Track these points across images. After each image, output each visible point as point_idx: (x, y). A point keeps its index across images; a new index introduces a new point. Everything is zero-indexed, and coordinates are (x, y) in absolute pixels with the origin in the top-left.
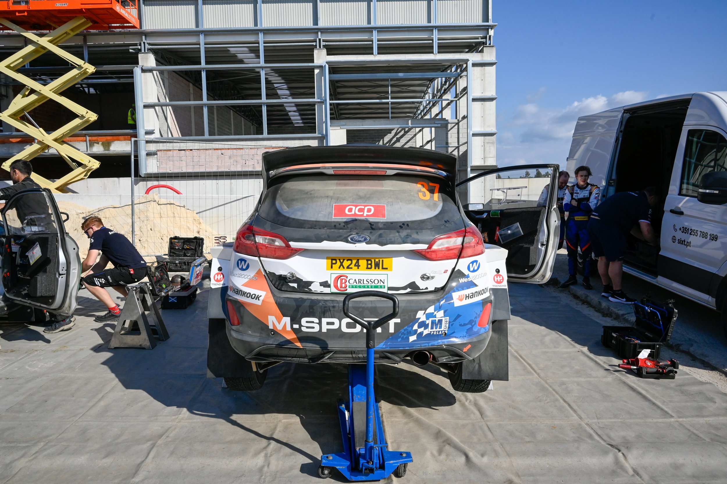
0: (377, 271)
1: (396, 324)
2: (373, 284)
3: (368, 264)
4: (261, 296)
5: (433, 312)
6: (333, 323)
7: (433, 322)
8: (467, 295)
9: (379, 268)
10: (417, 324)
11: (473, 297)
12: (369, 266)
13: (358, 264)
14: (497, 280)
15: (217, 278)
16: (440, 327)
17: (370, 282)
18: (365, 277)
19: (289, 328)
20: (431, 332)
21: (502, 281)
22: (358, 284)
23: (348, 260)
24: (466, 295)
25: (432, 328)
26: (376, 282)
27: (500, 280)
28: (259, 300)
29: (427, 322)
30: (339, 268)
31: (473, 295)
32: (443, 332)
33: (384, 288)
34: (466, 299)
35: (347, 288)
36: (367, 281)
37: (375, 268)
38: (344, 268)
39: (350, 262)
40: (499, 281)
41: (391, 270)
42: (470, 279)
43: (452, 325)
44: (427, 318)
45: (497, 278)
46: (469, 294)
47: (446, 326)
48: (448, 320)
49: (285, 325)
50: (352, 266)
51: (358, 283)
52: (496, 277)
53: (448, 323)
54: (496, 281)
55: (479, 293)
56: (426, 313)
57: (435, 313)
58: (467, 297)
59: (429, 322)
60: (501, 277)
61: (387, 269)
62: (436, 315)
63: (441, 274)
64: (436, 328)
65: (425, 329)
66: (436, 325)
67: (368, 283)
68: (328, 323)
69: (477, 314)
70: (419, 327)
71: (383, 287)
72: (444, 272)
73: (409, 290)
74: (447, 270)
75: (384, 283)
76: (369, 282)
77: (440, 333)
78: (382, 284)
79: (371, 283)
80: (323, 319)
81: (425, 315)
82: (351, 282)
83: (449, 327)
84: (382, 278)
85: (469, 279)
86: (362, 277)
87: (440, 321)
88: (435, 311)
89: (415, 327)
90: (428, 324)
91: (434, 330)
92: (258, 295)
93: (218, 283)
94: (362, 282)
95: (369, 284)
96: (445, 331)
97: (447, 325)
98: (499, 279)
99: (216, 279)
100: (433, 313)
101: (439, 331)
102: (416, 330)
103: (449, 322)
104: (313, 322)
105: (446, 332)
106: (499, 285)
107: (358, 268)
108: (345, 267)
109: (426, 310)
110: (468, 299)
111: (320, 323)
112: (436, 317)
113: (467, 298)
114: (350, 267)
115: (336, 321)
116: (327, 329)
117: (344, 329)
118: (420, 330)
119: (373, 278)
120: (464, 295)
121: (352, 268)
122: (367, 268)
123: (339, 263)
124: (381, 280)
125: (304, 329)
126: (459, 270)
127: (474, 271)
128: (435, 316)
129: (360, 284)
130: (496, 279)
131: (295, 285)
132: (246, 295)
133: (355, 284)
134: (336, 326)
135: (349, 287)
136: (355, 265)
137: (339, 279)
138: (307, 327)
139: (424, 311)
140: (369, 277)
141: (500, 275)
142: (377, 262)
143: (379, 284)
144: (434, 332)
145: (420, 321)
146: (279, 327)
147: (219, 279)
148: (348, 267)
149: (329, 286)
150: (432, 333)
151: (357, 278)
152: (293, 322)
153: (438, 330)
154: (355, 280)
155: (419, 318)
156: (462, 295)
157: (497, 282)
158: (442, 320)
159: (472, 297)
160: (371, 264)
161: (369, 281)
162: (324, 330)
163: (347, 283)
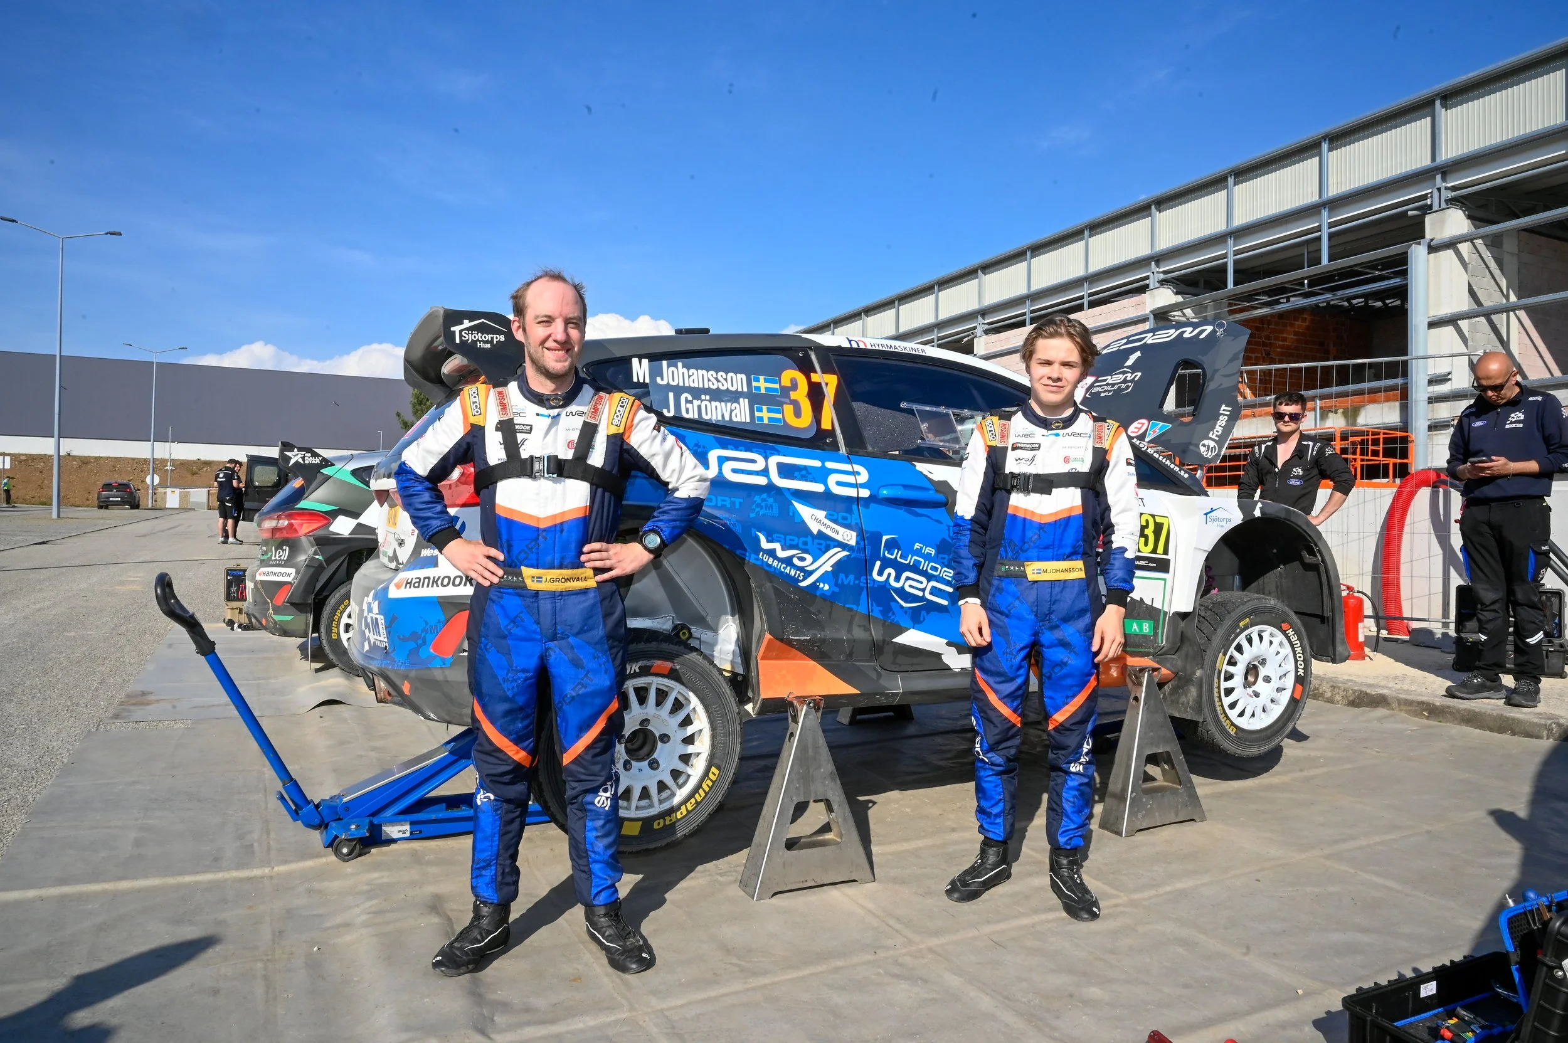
11: (418, 587)
31: (419, 583)
58: (409, 583)
69: (426, 623)
159: (417, 585)
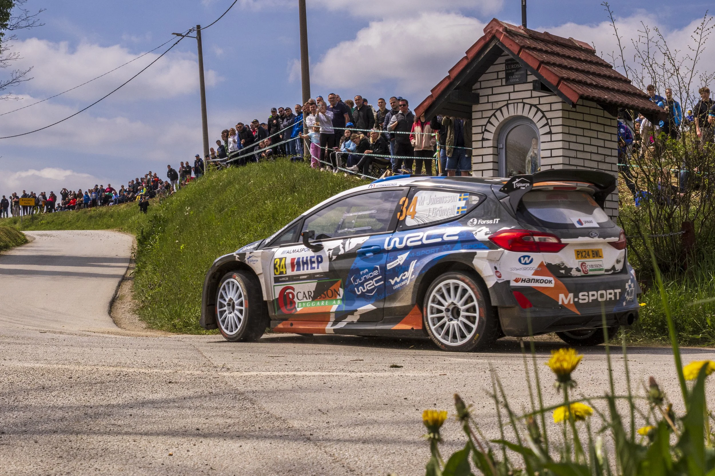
1: (619, 293)
2: (598, 268)
3: (593, 254)
4: (552, 280)
6: (594, 295)
9: (598, 257)
16: (632, 295)
18: (593, 264)
20: (631, 298)
22: (592, 268)
23: (584, 252)
26: (598, 266)
28: (551, 283)
30: (581, 257)
33: (603, 270)
35: (588, 271)
47: (634, 294)
49: (570, 300)
59: (630, 291)
61: (601, 257)
63: (622, 259)
67: (595, 268)
68: (592, 295)
73: (612, 271)
75: (603, 267)
80: (589, 292)
82: (589, 267)
84: (600, 263)
92: (550, 280)
99: (497, 276)
104: (585, 295)
109: (628, 282)
111: (588, 296)
115: (595, 293)
116: (592, 300)
117: (599, 299)
119: (597, 263)
122: (594, 257)
125: (581, 301)
131: (563, 272)
132: (539, 281)
134: (595, 297)
136: (588, 255)
137: (583, 266)
142: (596, 252)
143: (600, 268)
146: (566, 302)
147: (499, 276)
148: (586, 257)
149: (580, 271)
152: (574, 296)
154: (590, 265)
158: (633, 290)
161: (595, 266)
162: (590, 301)
163: (587, 268)
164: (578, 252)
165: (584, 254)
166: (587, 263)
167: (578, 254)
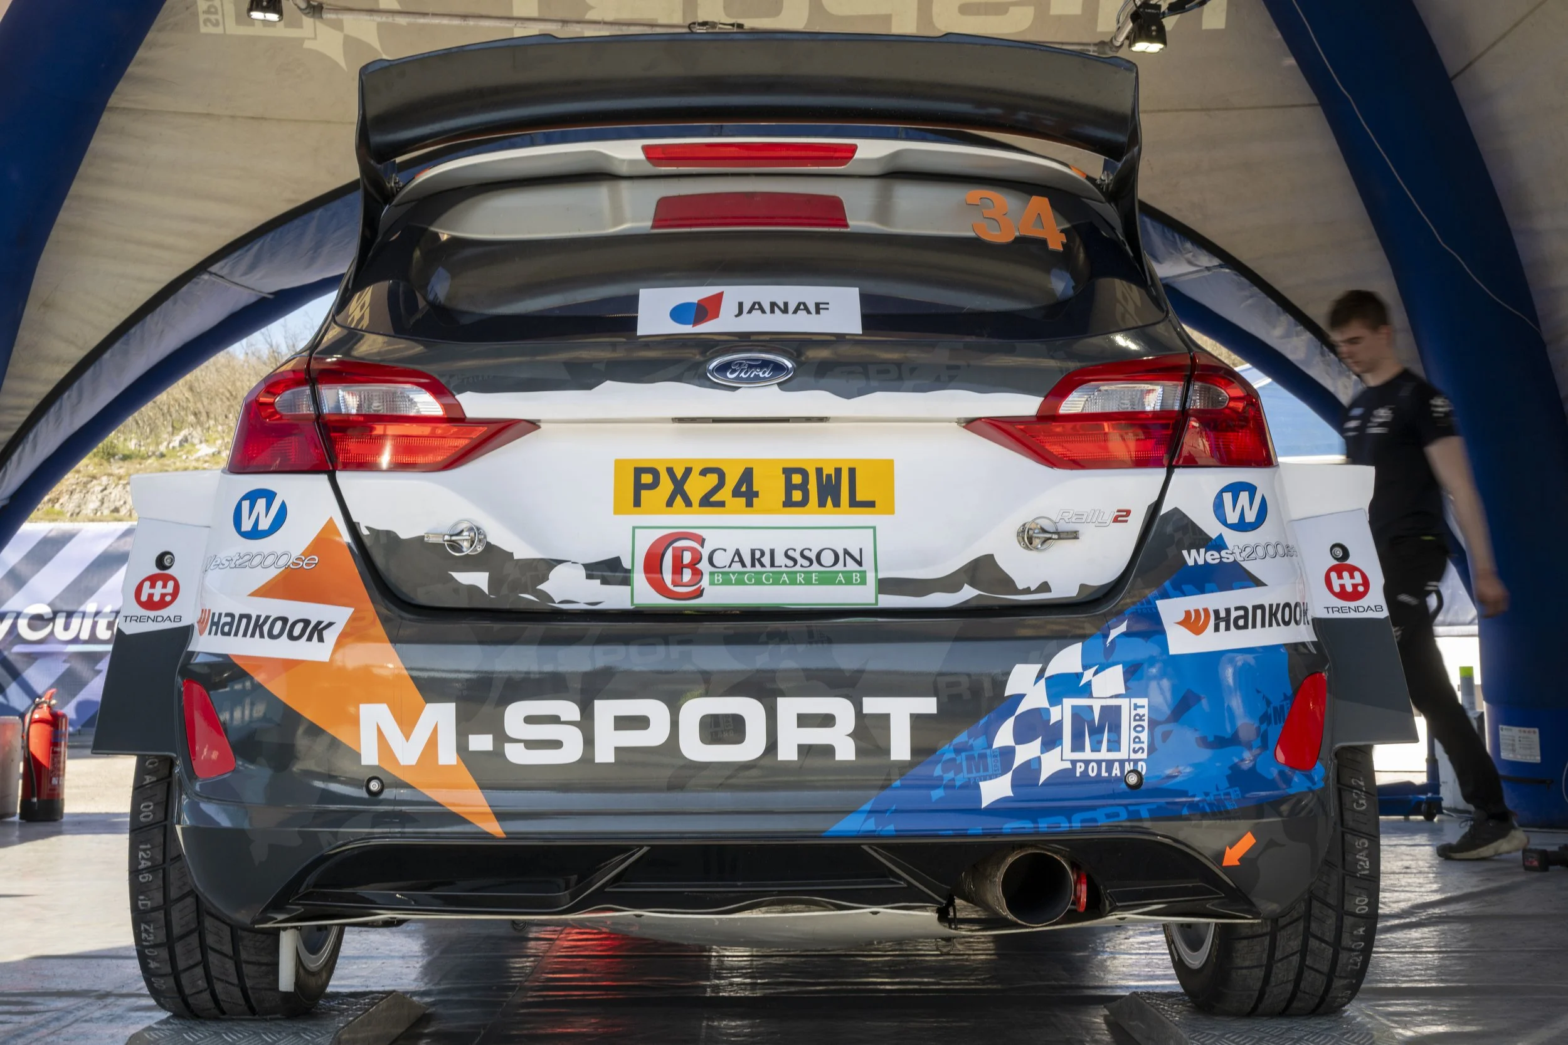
0: (829, 517)
1: (917, 720)
2: (816, 567)
3: (789, 487)
4: (330, 624)
5: (1080, 670)
6: (640, 722)
7: (1080, 717)
8: (1223, 614)
9: (837, 504)
10: (1009, 723)
12: (797, 496)
13: (750, 485)
14: (1342, 587)
15: (151, 596)
16: (1115, 745)
17: (801, 561)
18: (778, 542)
19: (448, 755)
20: (1074, 763)
21: (1361, 589)
22: (749, 568)
23: (704, 472)
24: (1217, 612)
25: (1077, 746)
26: (827, 558)
27: (1355, 586)
28: (321, 639)
29: (1055, 714)
30: (670, 503)
32: (1128, 767)
33: (863, 582)
34: (1217, 629)
35: (705, 582)
36: (787, 556)
37: (822, 504)
38: (688, 503)
39: (712, 479)
40: (1349, 589)
41: (890, 510)
42: (1227, 557)
43: (1166, 736)
44: (1055, 698)
45: (1340, 577)
46: (1228, 611)
47: (1138, 740)
48: (1144, 711)
49: (432, 743)
50: (725, 494)
51: (748, 561)
52: (1333, 575)
53: (1145, 724)
54: (1337, 589)
55: (1273, 615)
56: (1048, 674)
57: (1088, 675)
60: (1357, 574)
61: (871, 504)
62: (1089, 684)
63: (1102, 524)
64: (1096, 748)
65: (1048, 746)
66: (1096, 731)
67: (791, 563)
68: (623, 723)
70: (1022, 736)
71: (856, 577)
72: (1116, 520)
73: (968, 593)
74: (1128, 512)
75: (860, 564)
76: (795, 562)
77: (1116, 771)
78: (852, 565)
79: (806, 563)
80: (599, 705)
81: (1043, 682)
82: (722, 558)
83: (1152, 749)
84: (854, 541)
85: (1223, 553)
86: (764, 541)
87: (1111, 715)
88: (1085, 667)
89: (1004, 736)
90: (1060, 723)
91: (1088, 754)
92: (319, 623)
93: (152, 614)
94: (766, 560)
95: (798, 568)
96: (1136, 762)
97: (1144, 736)
98: (1348, 582)
99: (144, 598)
100: (1079, 676)
101: (1110, 764)
102: (1008, 753)
103: (1153, 724)
104: (555, 720)
105: (1142, 767)
106: (1352, 604)
107: (749, 504)
108: (695, 499)
109: (1046, 661)
110: (1228, 628)
111: (586, 724)
112: (1090, 696)
113: (1222, 625)
114: (714, 499)
115: (655, 709)
116: (618, 750)
117: (694, 749)
118: (1025, 753)
119: (814, 542)
120: (1206, 610)
121: (721, 504)
122: (788, 503)
123: (666, 485)
124: (846, 552)
125: (516, 754)
126: (1176, 511)
127: (1242, 526)
128: (1086, 691)
129: (758, 568)
130: (1336, 584)
131: (479, 579)
132: (266, 628)
133: (737, 567)
134: (655, 736)
135: (712, 583)
136: (736, 493)
137: (670, 550)
138: (531, 744)
139: (1039, 667)
140: (798, 541)
141: (1352, 570)
142: (829, 476)
143: (839, 567)
144: (1087, 763)
145: (1021, 709)
146: (408, 755)
147: (156, 598)
149: (625, 579)
150: (1080, 768)
151: (746, 543)
152: (465, 726)
153: (1104, 754)
154: (738, 553)
155: (1020, 698)
156: (1197, 612)
157: (1343, 595)
158: (1119, 708)
160: (804, 487)
161: (797, 555)
162: (604, 754)
163: (704, 566)
164: (639, 472)
165: (697, 487)
166: (713, 540)
167: (639, 487)
